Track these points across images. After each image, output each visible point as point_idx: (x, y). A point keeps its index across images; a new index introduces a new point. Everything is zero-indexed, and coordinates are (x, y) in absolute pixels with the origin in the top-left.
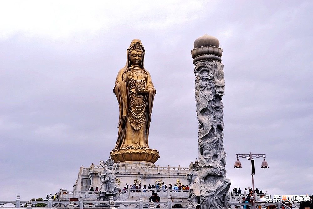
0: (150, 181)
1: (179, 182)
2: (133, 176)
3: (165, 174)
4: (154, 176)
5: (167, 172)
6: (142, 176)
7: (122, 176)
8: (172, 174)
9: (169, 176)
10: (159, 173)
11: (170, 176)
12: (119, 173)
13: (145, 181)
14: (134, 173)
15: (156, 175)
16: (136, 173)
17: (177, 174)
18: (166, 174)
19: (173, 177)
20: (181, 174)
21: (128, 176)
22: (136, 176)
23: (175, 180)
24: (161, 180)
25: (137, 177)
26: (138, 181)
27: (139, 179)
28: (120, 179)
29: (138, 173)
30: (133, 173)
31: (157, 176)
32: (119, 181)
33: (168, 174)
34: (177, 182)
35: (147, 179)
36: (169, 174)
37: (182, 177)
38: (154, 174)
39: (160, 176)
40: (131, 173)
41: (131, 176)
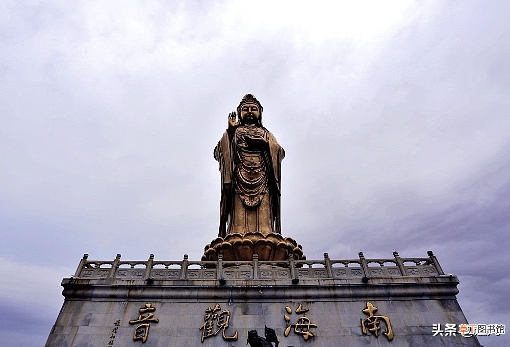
0: (263, 313)
1: (375, 312)
2: (202, 293)
3: (316, 283)
4: (280, 293)
5: (324, 277)
6: (235, 293)
7: (164, 293)
8: (344, 282)
9: (332, 292)
10: (295, 281)
11: (339, 292)
12: (156, 283)
13: (245, 313)
14: (206, 284)
15: (283, 288)
16: (212, 284)
17: (359, 282)
18: (322, 283)
19: (350, 292)
20: (376, 282)
21: (186, 293)
22: (213, 293)
23: (358, 306)
24: (305, 308)
25: (216, 298)
26: (219, 313)
27: (225, 307)
28: (157, 306)
29: (218, 283)
30: (200, 284)
31: (288, 293)
32: (151, 314)
33: (326, 283)
34: (367, 314)
35: (253, 306)
36: (332, 283)
37: (383, 291)
38: (279, 284)
39: (301, 293)
40: (197, 284)
41: (195, 293)
